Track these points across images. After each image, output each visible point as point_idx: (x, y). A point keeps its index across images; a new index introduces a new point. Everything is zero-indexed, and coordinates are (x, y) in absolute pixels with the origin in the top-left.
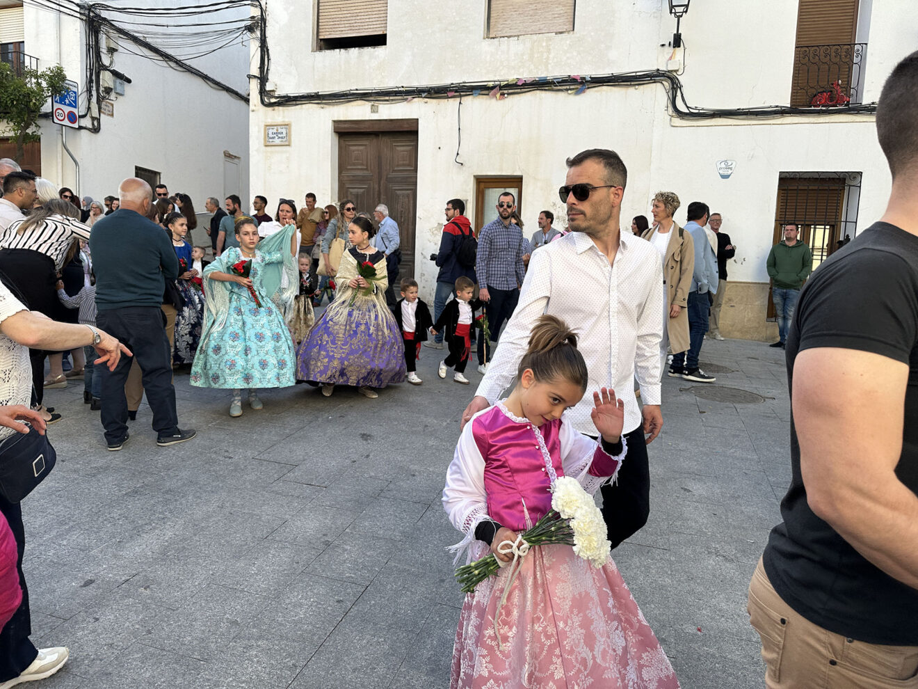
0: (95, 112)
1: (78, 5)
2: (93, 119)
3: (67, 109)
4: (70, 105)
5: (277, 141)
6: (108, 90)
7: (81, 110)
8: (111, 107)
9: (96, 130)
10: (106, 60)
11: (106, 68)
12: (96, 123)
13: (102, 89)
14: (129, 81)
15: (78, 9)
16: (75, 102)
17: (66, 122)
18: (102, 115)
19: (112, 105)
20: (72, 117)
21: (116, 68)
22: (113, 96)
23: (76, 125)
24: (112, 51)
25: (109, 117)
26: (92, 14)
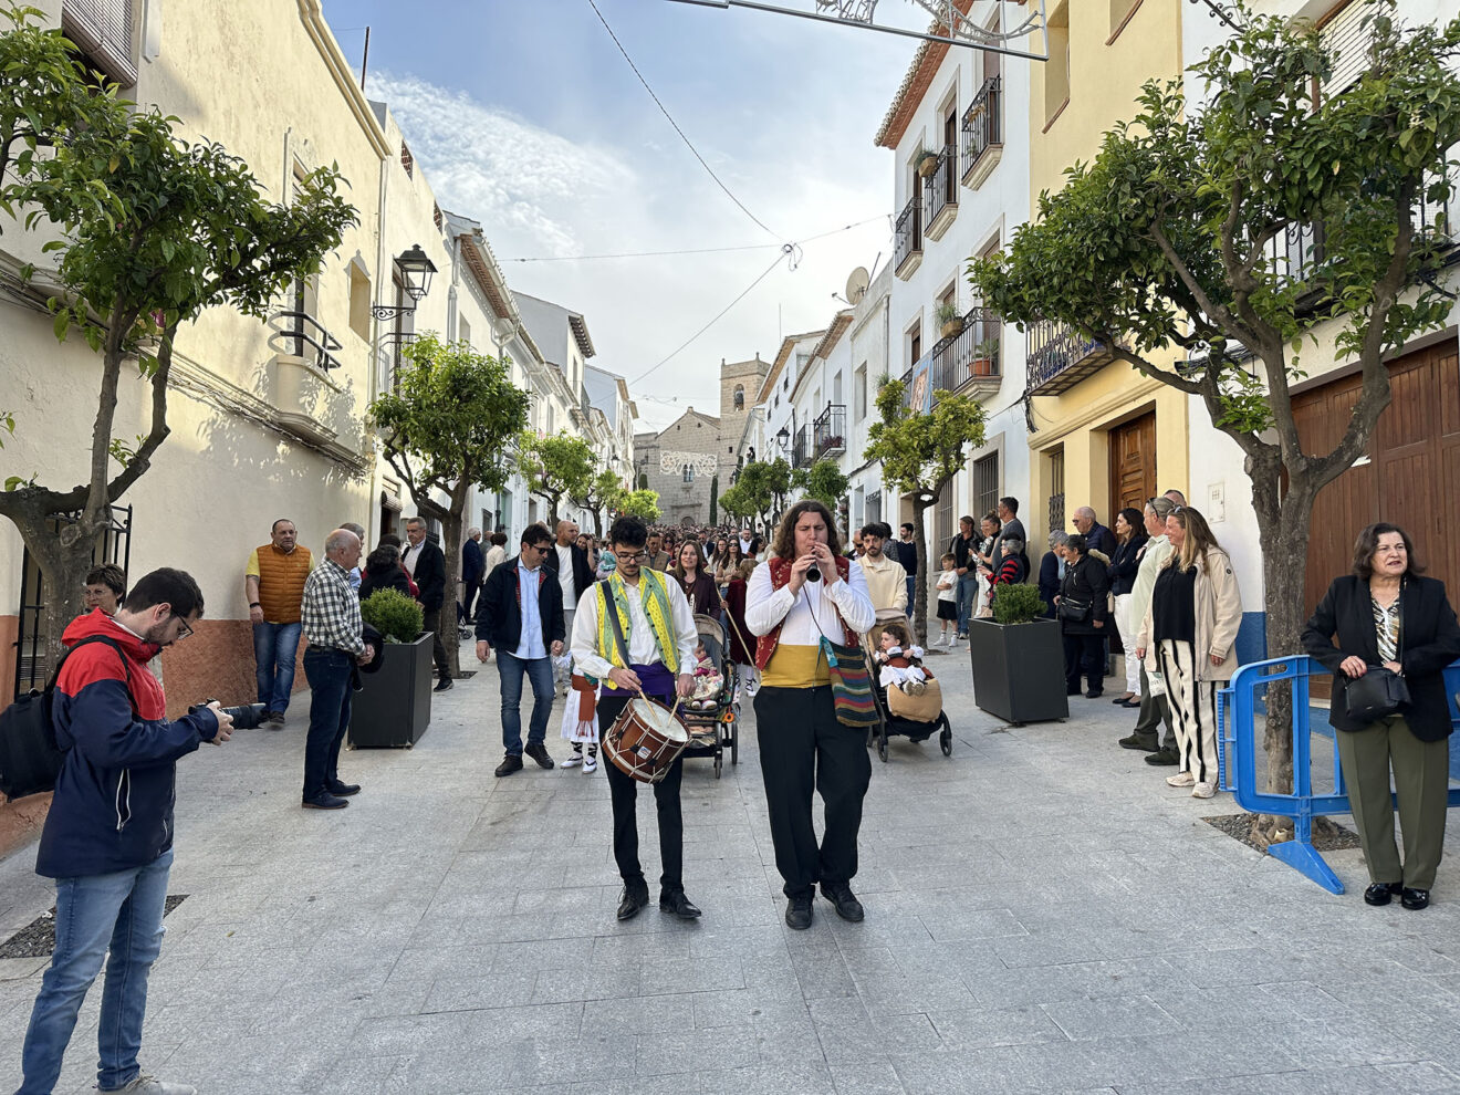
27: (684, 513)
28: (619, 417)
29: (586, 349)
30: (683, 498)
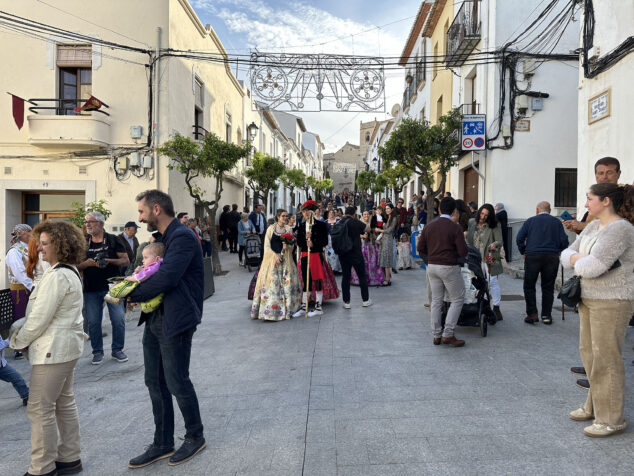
0: (507, 132)
1: (492, 53)
2: (506, 138)
3: (474, 137)
4: (478, 133)
5: (599, 115)
6: (523, 111)
7: (492, 133)
8: (527, 124)
9: (508, 147)
10: (522, 86)
11: (522, 93)
12: (509, 141)
13: (516, 111)
14: (546, 96)
15: (492, 56)
16: (482, 130)
17: (474, 147)
18: (516, 133)
19: (529, 122)
20: (479, 142)
21: (533, 89)
22: (529, 114)
23: (483, 147)
24: (528, 76)
25: (525, 133)
26: (506, 54)
27: (345, 186)
28: (317, 151)
29: (303, 129)
30: (345, 180)
